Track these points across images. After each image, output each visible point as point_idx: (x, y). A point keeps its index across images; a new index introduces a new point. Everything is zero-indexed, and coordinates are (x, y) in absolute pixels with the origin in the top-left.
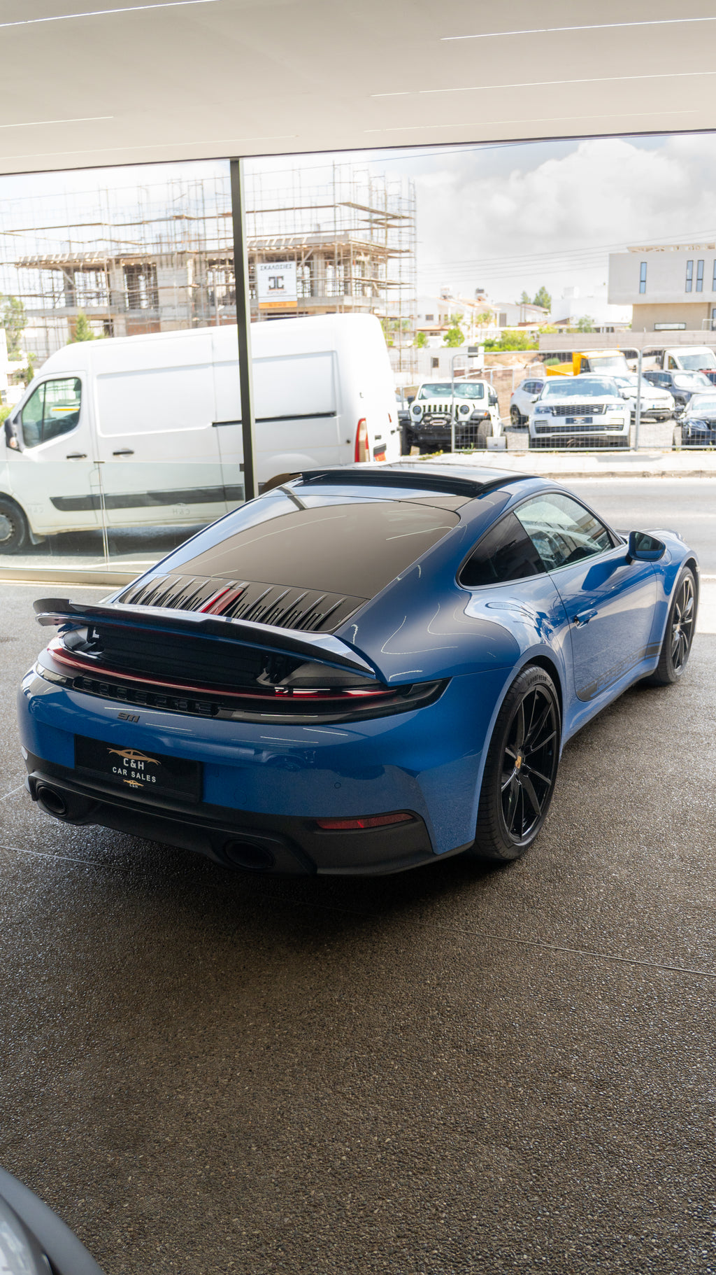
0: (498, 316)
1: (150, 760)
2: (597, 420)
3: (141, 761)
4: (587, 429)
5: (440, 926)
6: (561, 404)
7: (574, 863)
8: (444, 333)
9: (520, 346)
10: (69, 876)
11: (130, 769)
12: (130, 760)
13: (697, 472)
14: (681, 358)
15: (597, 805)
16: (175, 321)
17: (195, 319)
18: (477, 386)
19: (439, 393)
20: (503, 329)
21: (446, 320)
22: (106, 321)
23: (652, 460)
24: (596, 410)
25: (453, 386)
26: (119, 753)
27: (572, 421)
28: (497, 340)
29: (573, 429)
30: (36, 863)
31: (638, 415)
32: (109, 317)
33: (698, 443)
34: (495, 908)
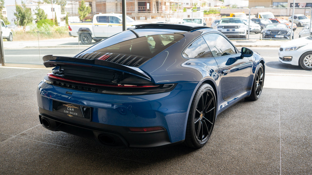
0: (208, 4)
1: (76, 107)
2: (236, 30)
3: (73, 108)
4: (233, 33)
5: (172, 167)
6: (225, 25)
7: (219, 150)
8: (191, 9)
9: (215, 12)
10: (51, 149)
11: (69, 111)
12: (69, 108)
13: (267, 46)
14: (263, 16)
15: (228, 133)
16: (110, 2)
17: (116, 2)
18: (200, 20)
19: (188, 21)
20: (209, 7)
21: (192, 5)
22: (90, 2)
23: (253, 42)
24: (236, 27)
25: (192, 20)
26: (66, 105)
27: (229, 30)
28: (208, 11)
29: (229, 33)
30: (42, 145)
31: (249, 31)
32: (91, 1)
33: (267, 38)
34: (191, 162)
